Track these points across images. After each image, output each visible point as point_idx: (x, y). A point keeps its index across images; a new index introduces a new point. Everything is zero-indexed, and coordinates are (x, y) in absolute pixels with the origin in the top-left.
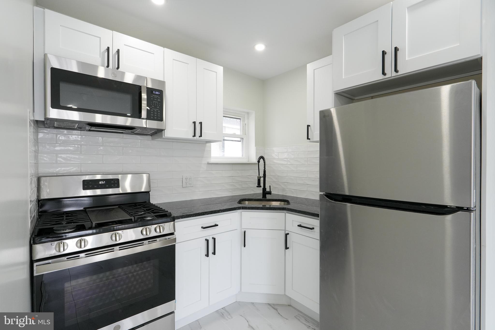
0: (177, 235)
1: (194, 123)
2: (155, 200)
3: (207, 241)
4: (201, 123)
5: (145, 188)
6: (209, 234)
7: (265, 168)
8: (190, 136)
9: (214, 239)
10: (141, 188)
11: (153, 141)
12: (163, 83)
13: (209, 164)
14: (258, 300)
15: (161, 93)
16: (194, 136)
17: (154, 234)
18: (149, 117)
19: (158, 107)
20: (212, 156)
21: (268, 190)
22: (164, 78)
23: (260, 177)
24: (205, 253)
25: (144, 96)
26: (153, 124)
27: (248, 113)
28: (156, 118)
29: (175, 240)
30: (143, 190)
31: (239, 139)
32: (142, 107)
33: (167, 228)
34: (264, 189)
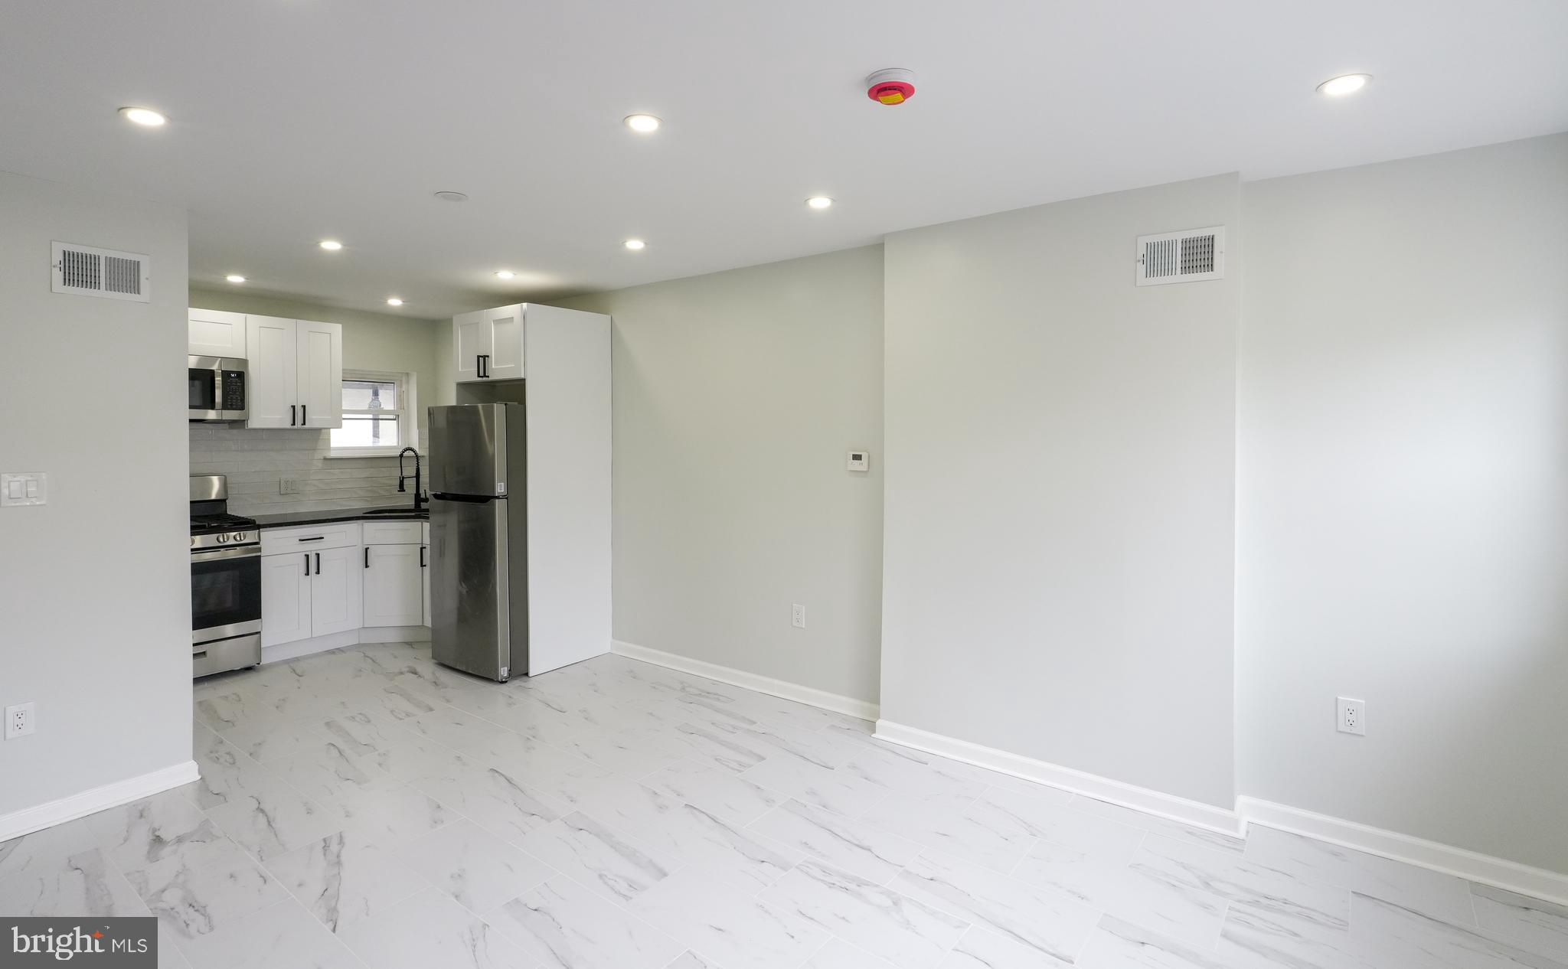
0: (262, 544)
1: (294, 407)
2: (234, 509)
3: (307, 556)
4: (304, 407)
5: (217, 495)
6: (311, 548)
7: (418, 464)
8: (287, 424)
9: (318, 555)
10: (210, 495)
11: (231, 431)
12: (244, 362)
13: (325, 459)
14: (391, 637)
15: (241, 376)
16: (294, 424)
17: (232, 542)
18: (226, 406)
19: (238, 393)
20: (332, 446)
21: (423, 496)
22: (246, 355)
23: (403, 478)
24: (305, 572)
25: (218, 380)
26: (231, 415)
27: (407, 374)
28: (234, 407)
29: (260, 550)
30: (213, 497)
31: (392, 417)
32: (216, 385)
33: (250, 536)
34: (418, 495)
